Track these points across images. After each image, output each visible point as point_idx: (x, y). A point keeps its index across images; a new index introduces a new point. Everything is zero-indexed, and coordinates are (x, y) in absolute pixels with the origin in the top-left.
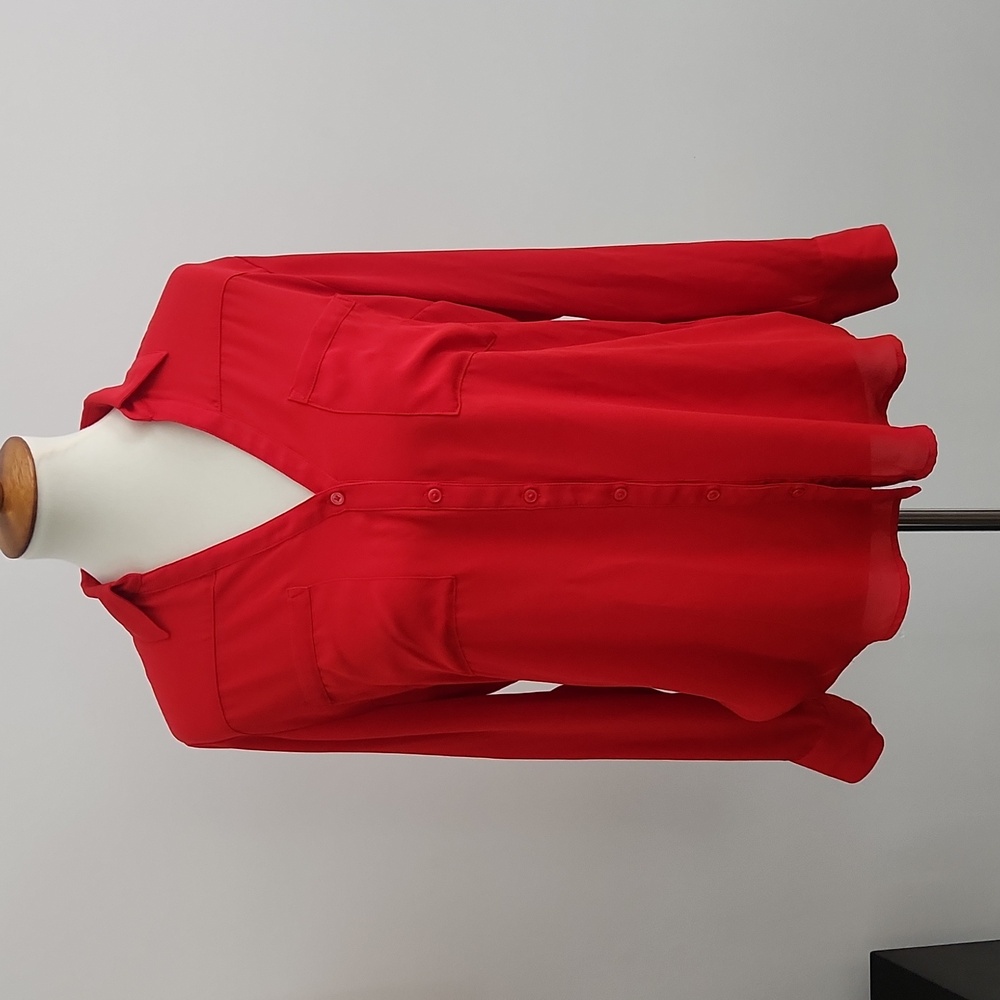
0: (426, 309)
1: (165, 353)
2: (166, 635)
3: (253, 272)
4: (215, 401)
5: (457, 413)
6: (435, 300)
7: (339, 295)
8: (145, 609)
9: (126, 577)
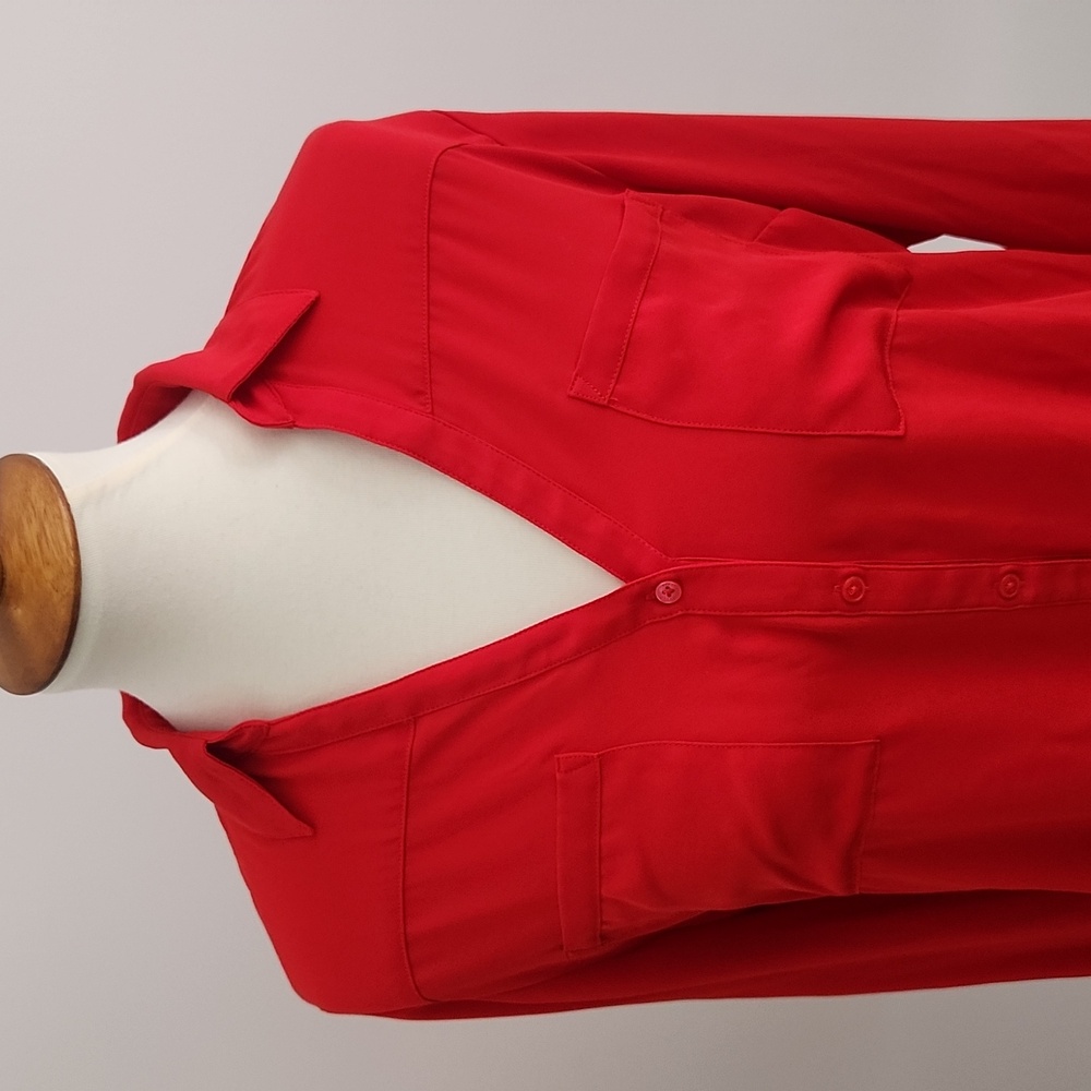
0: (773, 223)
1: (314, 294)
2: (308, 832)
3: (476, 141)
4: (420, 393)
5: (900, 433)
6: (782, 208)
7: (632, 192)
8: (266, 783)
9: (241, 729)
